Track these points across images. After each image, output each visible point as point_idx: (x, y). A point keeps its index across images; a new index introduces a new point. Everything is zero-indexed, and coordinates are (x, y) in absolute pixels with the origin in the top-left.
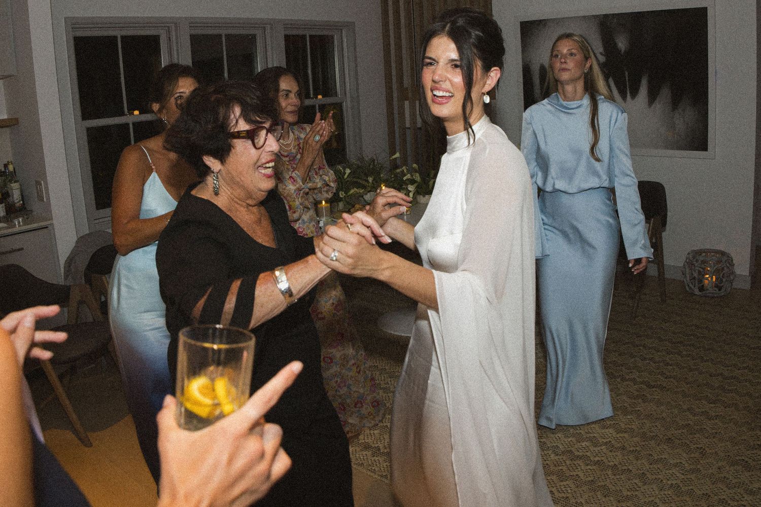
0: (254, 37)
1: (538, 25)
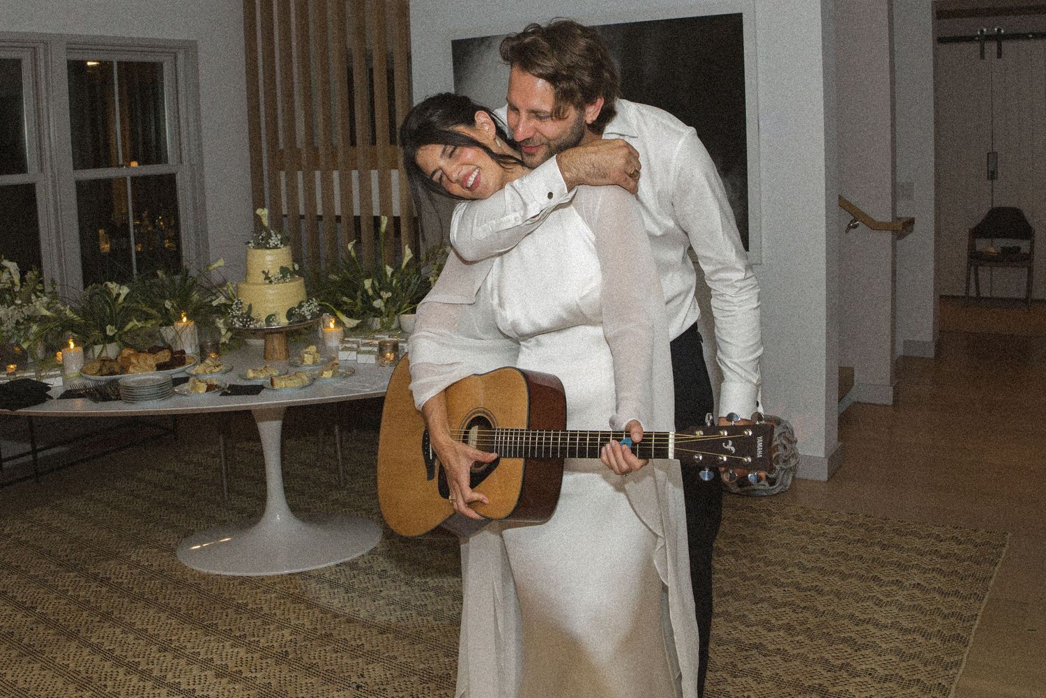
0: (17, 63)
1: (479, 45)
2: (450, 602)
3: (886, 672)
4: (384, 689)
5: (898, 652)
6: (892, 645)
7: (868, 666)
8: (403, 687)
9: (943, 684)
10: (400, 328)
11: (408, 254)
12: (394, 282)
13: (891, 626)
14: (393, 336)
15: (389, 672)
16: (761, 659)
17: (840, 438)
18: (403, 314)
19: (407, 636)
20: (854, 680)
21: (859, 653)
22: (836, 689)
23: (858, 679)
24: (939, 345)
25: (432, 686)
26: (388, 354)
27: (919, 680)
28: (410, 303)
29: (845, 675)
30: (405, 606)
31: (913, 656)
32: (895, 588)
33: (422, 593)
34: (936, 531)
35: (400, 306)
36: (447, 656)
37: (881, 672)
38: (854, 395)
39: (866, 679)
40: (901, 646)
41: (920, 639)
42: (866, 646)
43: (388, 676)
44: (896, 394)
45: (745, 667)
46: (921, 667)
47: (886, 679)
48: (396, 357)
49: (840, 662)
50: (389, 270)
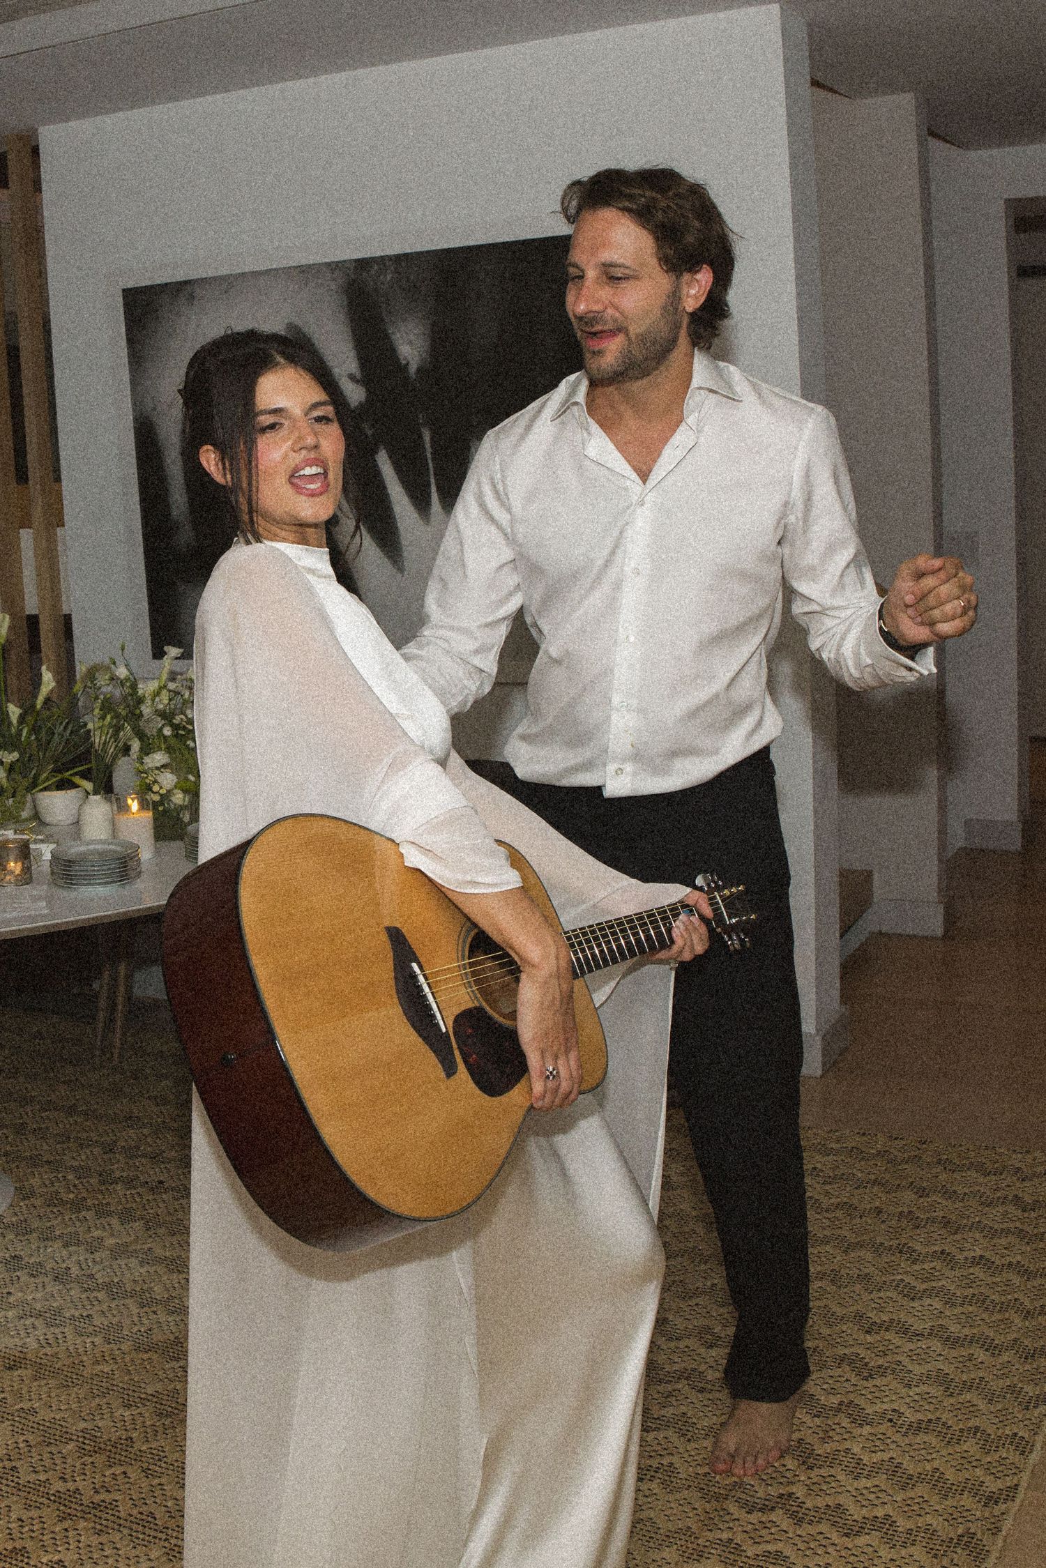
2: (135, 1310)
3: (920, 1416)
4: (14, 1469)
5: (942, 1379)
6: (929, 1367)
7: (885, 1406)
8: (48, 1463)
9: (1020, 1434)
10: (36, 816)
11: (48, 680)
12: (24, 733)
13: (930, 1334)
14: (22, 832)
15: (22, 1438)
16: (694, 1397)
17: (845, 998)
18: (41, 790)
19: (56, 1373)
20: (859, 1430)
21: (870, 1384)
22: (828, 1448)
23: (867, 1430)
24: (1029, 825)
25: (100, 1459)
26: (12, 864)
27: (977, 1428)
28: (53, 771)
29: (846, 1422)
30: (53, 1317)
31: (968, 1386)
32: (937, 1264)
33: (83, 1296)
34: (1016, 1160)
35: (36, 777)
36: (128, 1406)
37: (910, 1416)
38: (872, 922)
39: (882, 1429)
40: (946, 1368)
41: (981, 1355)
42: (882, 1371)
43: (21, 1445)
44: (950, 919)
45: (663, 1412)
46: (982, 1405)
47: (918, 1427)
48: (27, 870)
49: (835, 1400)
50: (14, 711)
